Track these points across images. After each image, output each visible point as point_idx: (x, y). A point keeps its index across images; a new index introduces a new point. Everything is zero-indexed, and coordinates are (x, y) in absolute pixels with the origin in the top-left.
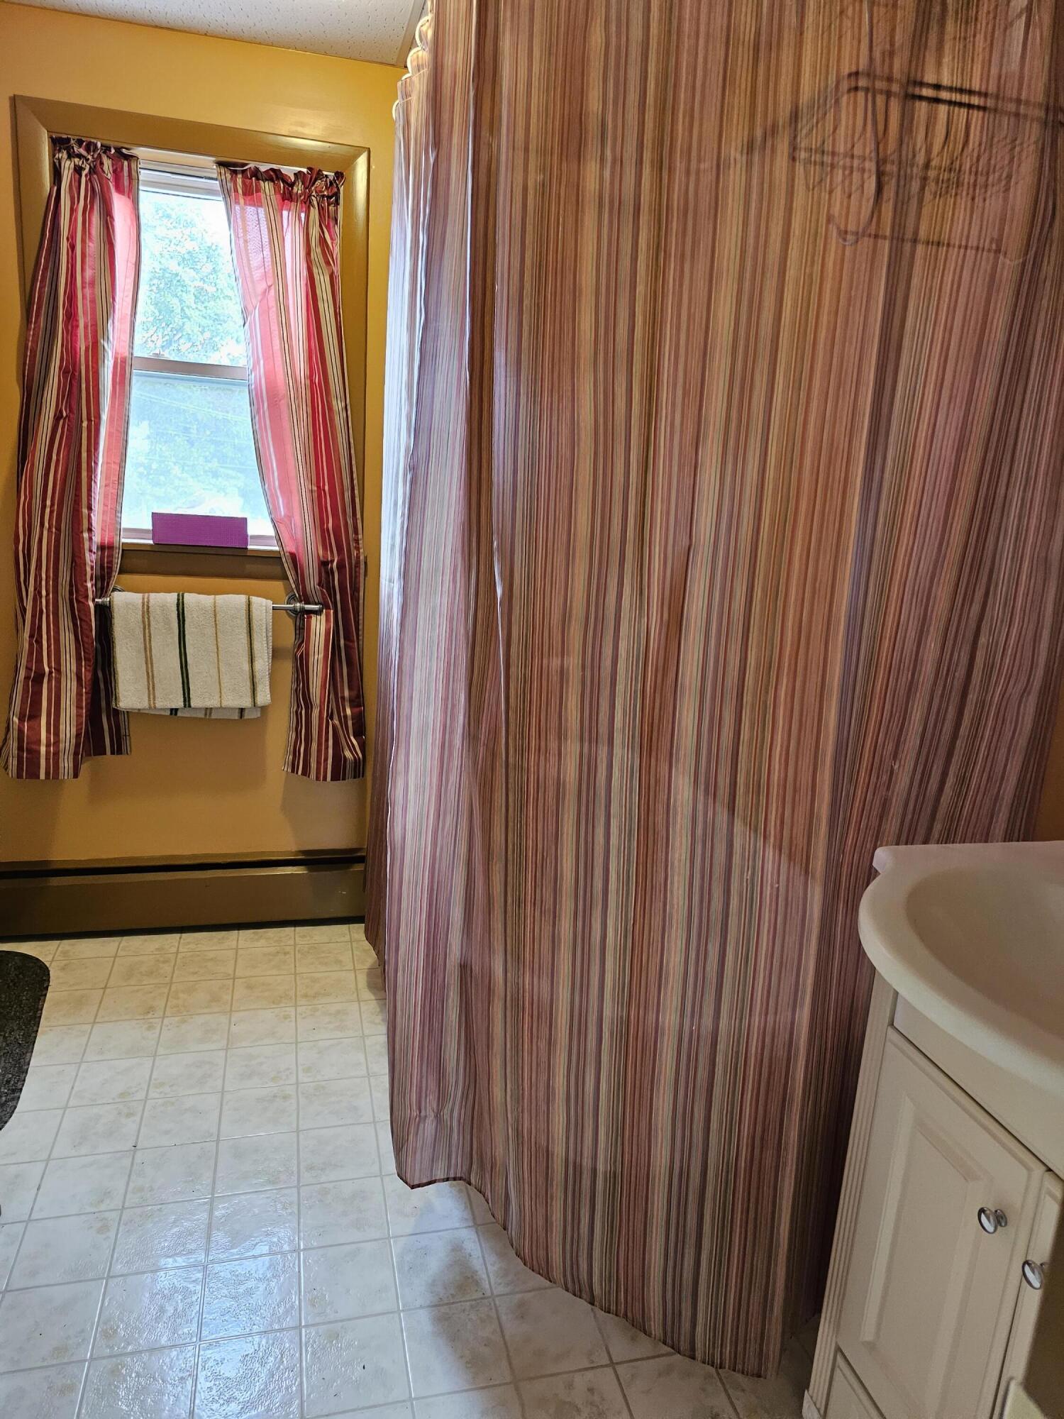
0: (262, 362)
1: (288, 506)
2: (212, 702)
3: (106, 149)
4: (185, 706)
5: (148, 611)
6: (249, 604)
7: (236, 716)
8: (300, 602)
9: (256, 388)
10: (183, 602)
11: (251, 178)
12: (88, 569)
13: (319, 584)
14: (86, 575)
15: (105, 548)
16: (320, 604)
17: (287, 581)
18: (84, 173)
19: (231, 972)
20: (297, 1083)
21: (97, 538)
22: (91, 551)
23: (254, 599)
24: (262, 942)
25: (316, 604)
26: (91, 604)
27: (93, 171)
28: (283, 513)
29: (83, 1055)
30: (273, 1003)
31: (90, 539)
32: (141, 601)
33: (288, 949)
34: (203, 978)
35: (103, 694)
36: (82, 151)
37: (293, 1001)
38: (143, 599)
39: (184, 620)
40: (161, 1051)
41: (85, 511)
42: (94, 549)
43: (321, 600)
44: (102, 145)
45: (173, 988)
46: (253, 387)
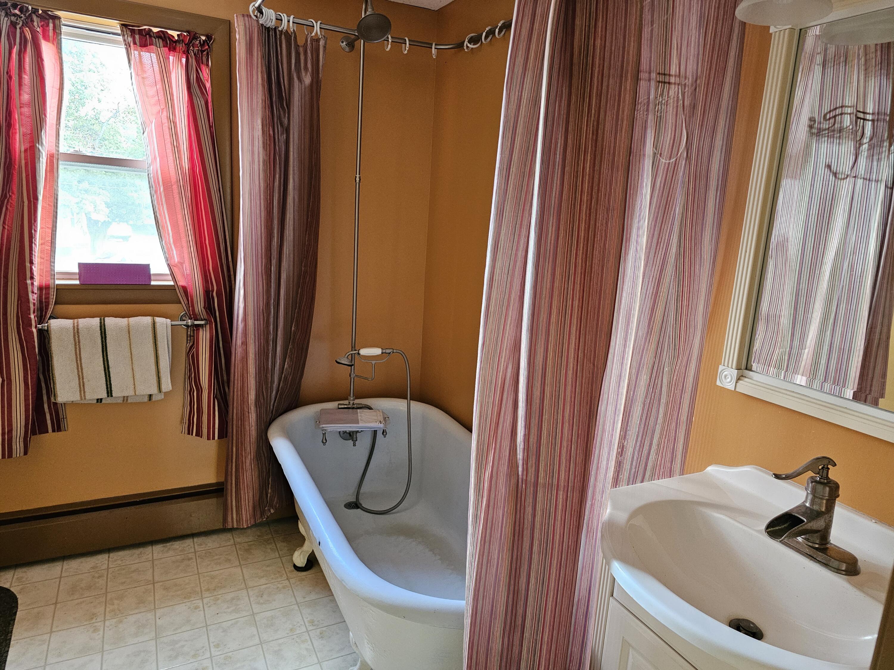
0: (158, 159)
1: (180, 255)
2: (130, 392)
3: (35, 11)
4: (108, 396)
5: (78, 332)
6: (154, 324)
7: (146, 399)
8: (191, 319)
9: (154, 177)
10: (104, 324)
11: (146, 36)
12: (32, 306)
13: (204, 308)
14: (30, 310)
15: (44, 289)
16: (205, 320)
17: (180, 305)
18: (18, 27)
19: (151, 578)
20: (211, 657)
21: (36, 284)
22: (33, 292)
23: (158, 319)
24: (171, 553)
25: (202, 320)
26: (34, 330)
27: (25, 24)
28: (176, 260)
29: (46, 659)
30: (185, 598)
31: (32, 284)
32: (72, 325)
33: (190, 556)
34: (130, 586)
35: (44, 392)
36: (17, 12)
37: (200, 595)
38: (74, 324)
39: (106, 337)
40: (106, 647)
41: (28, 264)
42: (36, 291)
43: (206, 317)
44: (32, 8)
45: (109, 597)
46: (152, 175)
